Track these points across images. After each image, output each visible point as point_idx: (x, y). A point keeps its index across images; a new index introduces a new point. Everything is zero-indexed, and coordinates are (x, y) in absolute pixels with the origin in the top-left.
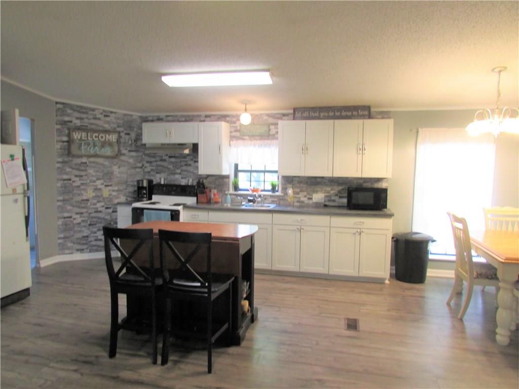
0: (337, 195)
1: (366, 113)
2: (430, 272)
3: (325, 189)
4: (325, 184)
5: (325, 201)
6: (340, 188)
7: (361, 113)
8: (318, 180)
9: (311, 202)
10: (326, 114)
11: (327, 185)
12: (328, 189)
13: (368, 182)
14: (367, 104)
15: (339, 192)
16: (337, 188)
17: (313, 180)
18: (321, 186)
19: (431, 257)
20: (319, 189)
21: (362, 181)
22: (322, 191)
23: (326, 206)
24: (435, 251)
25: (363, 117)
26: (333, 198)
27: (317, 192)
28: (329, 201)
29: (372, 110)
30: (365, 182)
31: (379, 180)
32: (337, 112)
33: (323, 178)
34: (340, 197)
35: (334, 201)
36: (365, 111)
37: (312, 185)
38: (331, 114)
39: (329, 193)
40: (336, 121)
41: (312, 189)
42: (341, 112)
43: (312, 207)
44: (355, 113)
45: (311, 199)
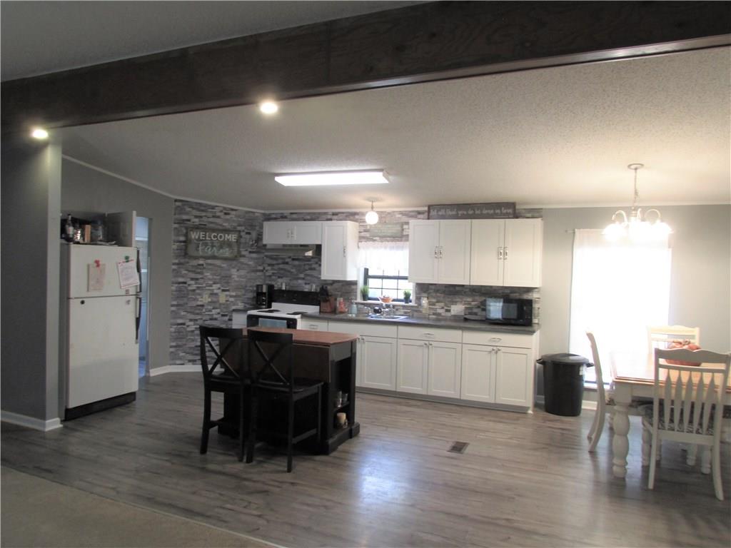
0: (479, 307)
1: (510, 211)
3: (465, 300)
4: (465, 294)
5: (465, 314)
7: (504, 211)
8: (457, 288)
9: (449, 314)
10: (465, 213)
11: (468, 296)
12: (469, 299)
13: (515, 293)
14: (512, 201)
18: (461, 296)
20: (458, 300)
21: (508, 291)
22: (461, 302)
23: (466, 320)
25: (506, 216)
26: (475, 310)
27: (455, 303)
28: (470, 314)
29: (518, 207)
30: (511, 293)
32: (478, 210)
33: (463, 286)
34: (483, 309)
35: (476, 314)
36: (509, 208)
37: (450, 295)
38: (471, 212)
39: (470, 304)
40: (475, 221)
41: (450, 300)
42: (482, 210)
43: (451, 320)
44: (498, 211)
45: (449, 311)
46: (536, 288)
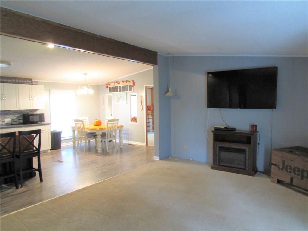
0: (17, 119)
1: (30, 81)
2: (63, 145)
3: (11, 116)
4: (11, 114)
5: (12, 122)
6: (18, 115)
7: (28, 81)
8: (7, 112)
9: (4, 123)
10: (11, 81)
11: (12, 114)
12: (13, 116)
13: (31, 112)
14: (31, 78)
15: (18, 117)
16: (17, 115)
17: (4, 112)
18: (9, 115)
19: (62, 139)
20: (8, 117)
21: (28, 111)
22: (9, 117)
23: (12, 124)
24: (63, 136)
25: (29, 83)
26: (16, 120)
27: (6, 118)
28: (14, 122)
29: (33, 80)
30: (30, 112)
31: (36, 110)
32: (17, 80)
33: (9, 111)
34: (19, 120)
35: (16, 122)
36: (30, 80)
37: (4, 115)
38: (14, 81)
39: (13, 118)
40: (19, 84)
41: (4, 117)
42: (19, 80)
43: (5, 125)
44: (25, 81)
45: (4, 122)
46: (38, 110)
